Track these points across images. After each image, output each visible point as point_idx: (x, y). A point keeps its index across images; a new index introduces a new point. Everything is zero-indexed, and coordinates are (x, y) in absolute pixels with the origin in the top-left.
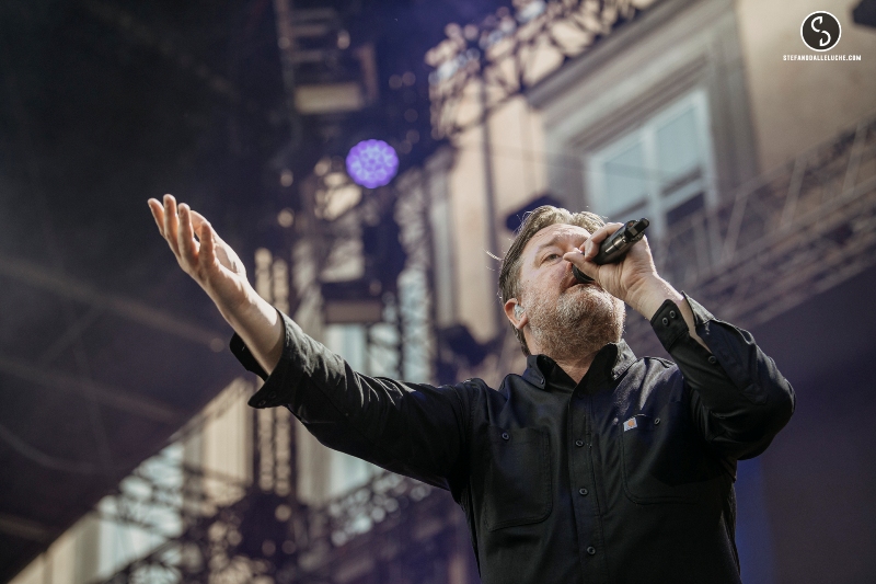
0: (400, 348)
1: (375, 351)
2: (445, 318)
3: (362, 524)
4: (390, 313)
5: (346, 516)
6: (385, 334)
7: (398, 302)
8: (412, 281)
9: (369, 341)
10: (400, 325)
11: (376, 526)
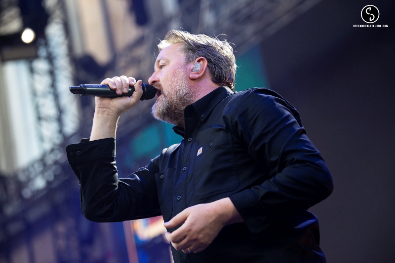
0: (52, 73)
1: (37, 77)
2: (78, 51)
3: (40, 183)
4: (43, 52)
5: (30, 180)
6: (41, 65)
7: (47, 45)
8: (54, 31)
9: (32, 71)
10: (50, 59)
11: (49, 183)
